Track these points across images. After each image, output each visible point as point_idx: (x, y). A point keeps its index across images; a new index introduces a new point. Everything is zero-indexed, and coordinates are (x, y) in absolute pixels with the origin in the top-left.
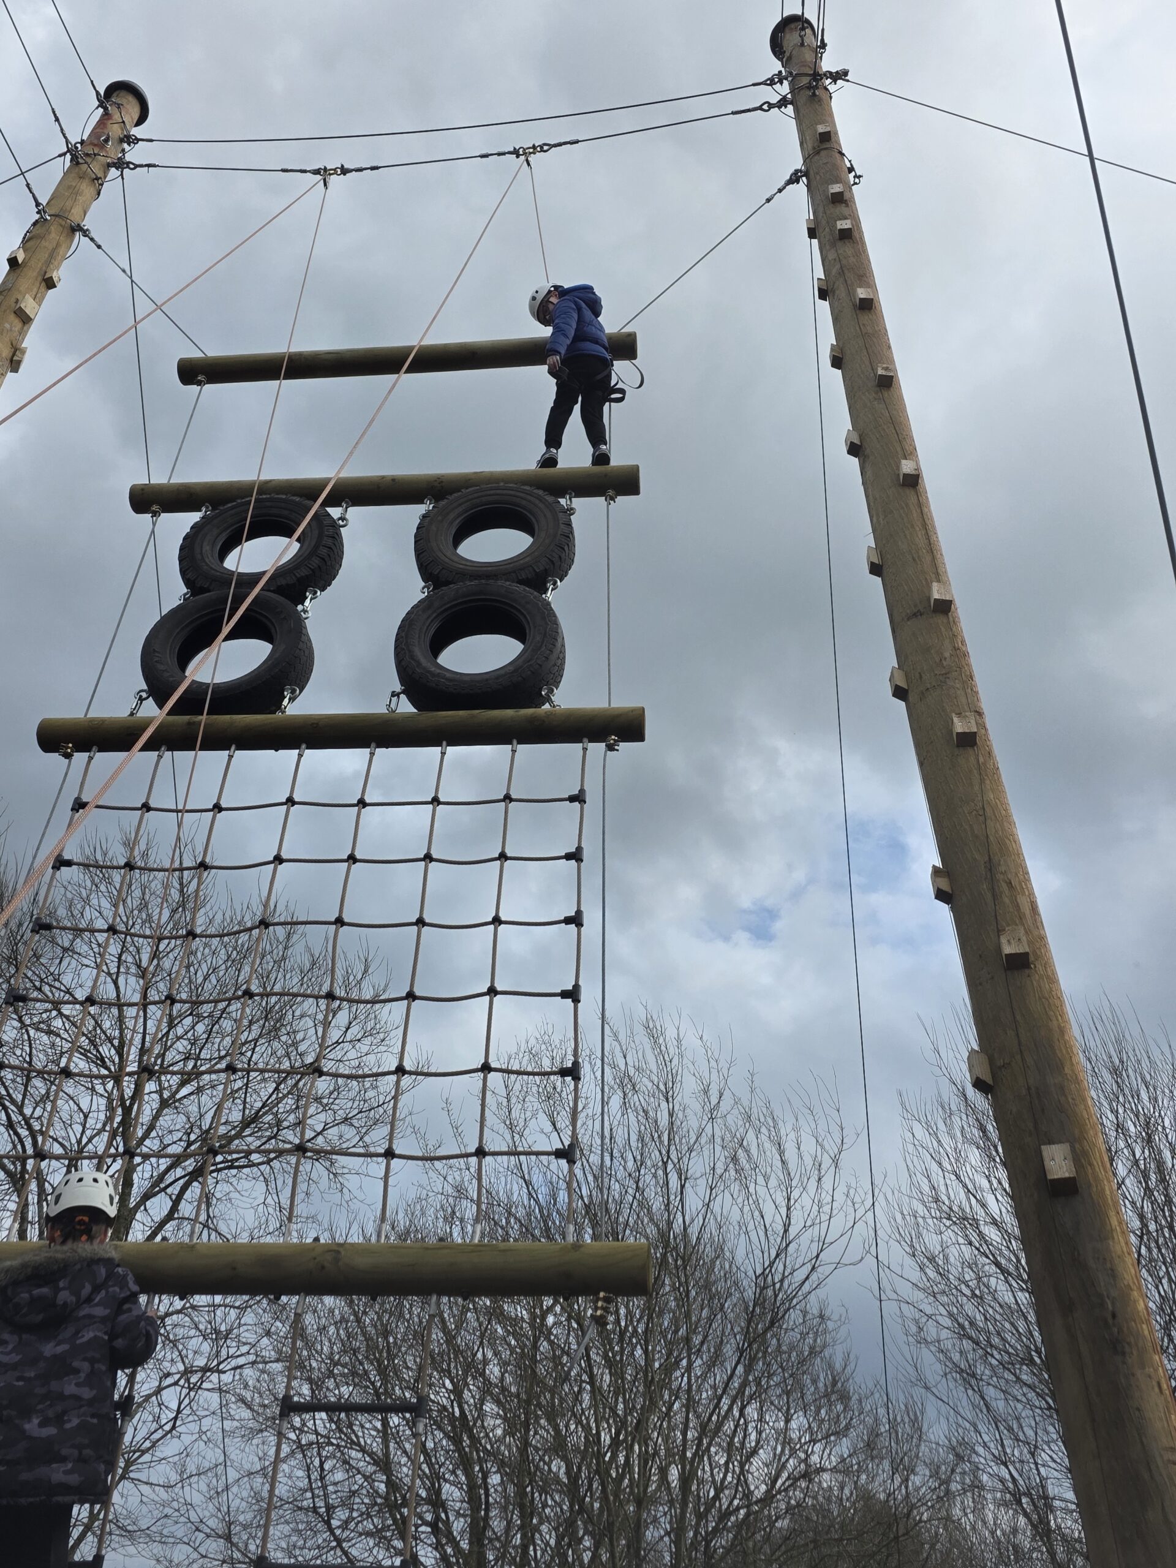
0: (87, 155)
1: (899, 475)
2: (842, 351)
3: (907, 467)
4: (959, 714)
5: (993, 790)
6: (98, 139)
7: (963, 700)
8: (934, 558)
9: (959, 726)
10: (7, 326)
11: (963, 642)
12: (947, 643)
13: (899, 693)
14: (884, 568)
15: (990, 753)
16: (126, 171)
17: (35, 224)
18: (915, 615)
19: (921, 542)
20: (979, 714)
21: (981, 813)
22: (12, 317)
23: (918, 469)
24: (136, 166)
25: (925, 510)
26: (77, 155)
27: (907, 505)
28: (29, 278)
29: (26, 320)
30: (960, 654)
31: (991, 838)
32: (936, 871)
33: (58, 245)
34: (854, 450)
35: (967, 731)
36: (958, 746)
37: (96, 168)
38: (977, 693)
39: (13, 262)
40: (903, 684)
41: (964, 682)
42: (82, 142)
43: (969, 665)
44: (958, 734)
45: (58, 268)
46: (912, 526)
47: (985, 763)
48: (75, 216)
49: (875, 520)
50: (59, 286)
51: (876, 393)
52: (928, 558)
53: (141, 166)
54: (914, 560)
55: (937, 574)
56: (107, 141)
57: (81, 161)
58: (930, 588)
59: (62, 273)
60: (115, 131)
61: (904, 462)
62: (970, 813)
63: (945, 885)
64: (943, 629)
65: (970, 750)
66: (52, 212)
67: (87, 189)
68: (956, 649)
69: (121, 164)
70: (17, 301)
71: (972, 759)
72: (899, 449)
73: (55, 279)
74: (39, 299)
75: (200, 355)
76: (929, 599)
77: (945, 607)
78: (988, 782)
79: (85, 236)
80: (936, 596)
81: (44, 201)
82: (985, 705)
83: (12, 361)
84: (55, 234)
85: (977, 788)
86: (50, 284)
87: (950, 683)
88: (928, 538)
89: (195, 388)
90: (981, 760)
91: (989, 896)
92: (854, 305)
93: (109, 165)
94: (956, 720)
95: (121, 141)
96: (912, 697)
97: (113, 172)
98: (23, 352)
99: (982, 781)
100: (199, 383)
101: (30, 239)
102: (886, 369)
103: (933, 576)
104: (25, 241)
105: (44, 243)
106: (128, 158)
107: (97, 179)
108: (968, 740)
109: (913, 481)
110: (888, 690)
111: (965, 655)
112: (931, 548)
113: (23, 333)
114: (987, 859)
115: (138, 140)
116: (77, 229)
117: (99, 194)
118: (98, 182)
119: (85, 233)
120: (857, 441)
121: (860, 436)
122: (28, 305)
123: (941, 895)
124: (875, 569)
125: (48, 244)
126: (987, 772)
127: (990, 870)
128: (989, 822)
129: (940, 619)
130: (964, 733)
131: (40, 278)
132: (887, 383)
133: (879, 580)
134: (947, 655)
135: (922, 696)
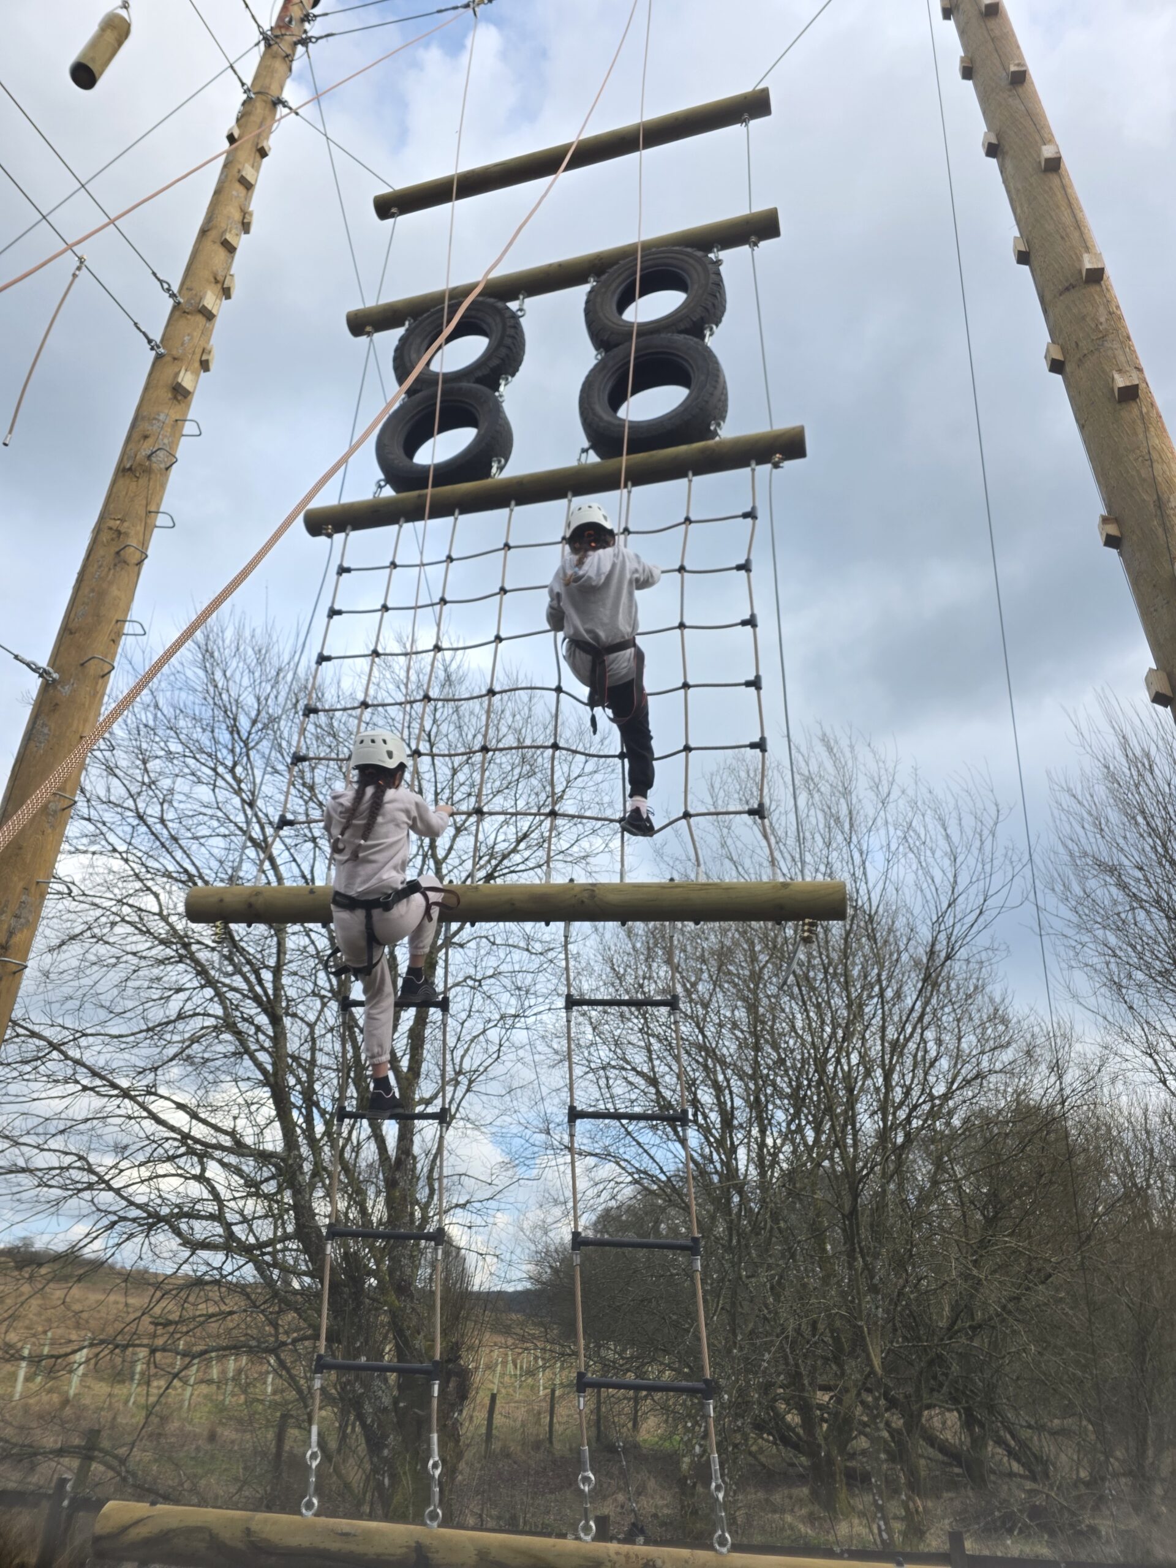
0: (277, 37)
1: (1040, 162)
2: (972, 60)
3: (1047, 152)
4: (1120, 371)
5: (1157, 436)
6: (284, 23)
7: (1122, 358)
8: (1082, 234)
9: (1120, 382)
10: (234, 193)
11: (1118, 307)
12: (1101, 309)
13: (1056, 367)
14: (1032, 254)
15: (1153, 405)
16: (310, 45)
17: (244, 104)
18: (1067, 289)
19: (1067, 219)
20: (1139, 370)
21: (1147, 457)
22: (237, 185)
23: (1059, 152)
24: (318, 39)
25: (1069, 191)
26: (269, 40)
27: (1051, 188)
28: (245, 152)
29: (248, 186)
30: (1115, 317)
31: (1160, 479)
32: (1105, 520)
33: (264, 119)
34: (992, 150)
35: (1128, 384)
36: (1120, 401)
37: (285, 47)
38: (1134, 351)
39: (231, 138)
40: (1059, 357)
41: (1122, 343)
42: (272, 29)
43: (1125, 327)
44: (1120, 389)
45: (267, 138)
46: (1058, 207)
47: (1148, 413)
48: (274, 92)
49: (1019, 211)
50: (271, 154)
51: (1010, 90)
52: (1076, 234)
53: (321, 38)
54: (1062, 238)
55: (1087, 249)
56: (290, 21)
57: (272, 42)
58: (1080, 260)
59: (273, 143)
60: (296, 12)
61: (1044, 148)
62: (1136, 460)
63: (1113, 530)
64: (1096, 297)
65: (1133, 405)
66: (256, 90)
67: (279, 66)
68: (1110, 313)
69: (305, 42)
70: (239, 171)
71: (1136, 411)
72: (1038, 138)
73: (266, 149)
74: (257, 168)
75: (390, 190)
76: (1080, 272)
77: (1096, 276)
78: (1152, 429)
79: (285, 106)
80: (1088, 266)
81: (248, 81)
82: (1143, 364)
83: (243, 223)
84: (260, 108)
85: (1141, 436)
86: (263, 153)
87: (1108, 345)
88: (1075, 216)
89: (391, 221)
90: (1144, 410)
91: (1160, 531)
92: (981, 13)
93: (296, 44)
94: (1117, 376)
95: (303, 21)
96: (1068, 368)
97: (300, 49)
98: (251, 214)
99: (1146, 430)
100: (393, 216)
101: (242, 116)
102: (1019, 65)
103: (1083, 250)
104: (238, 120)
105: (253, 118)
106: (310, 34)
107: (287, 56)
108: (1131, 394)
109: (1054, 165)
110: (1044, 366)
111: (1120, 318)
112: (1079, 225)
113: (248, 198)
114: (1155, 497)
115: (315, 16)
116: (278, 102)
117: (290, 70)
118: (288, 58)
119: (284, 104)
120: (994, 141)
121: (998, 136)
122: (248, 173)
123: (1111, 541)
124: (1023, 258)
125: (255, 118)
126: (1150, 421)
127: (1160, 507)
128: (1155, 465)
129: (1094, 289)
130: (1126, 388)
131: (254, 150)
132: (1020, 78)
133: (1026, 268)
134: (1103, 320)
135: (1080, 362)
